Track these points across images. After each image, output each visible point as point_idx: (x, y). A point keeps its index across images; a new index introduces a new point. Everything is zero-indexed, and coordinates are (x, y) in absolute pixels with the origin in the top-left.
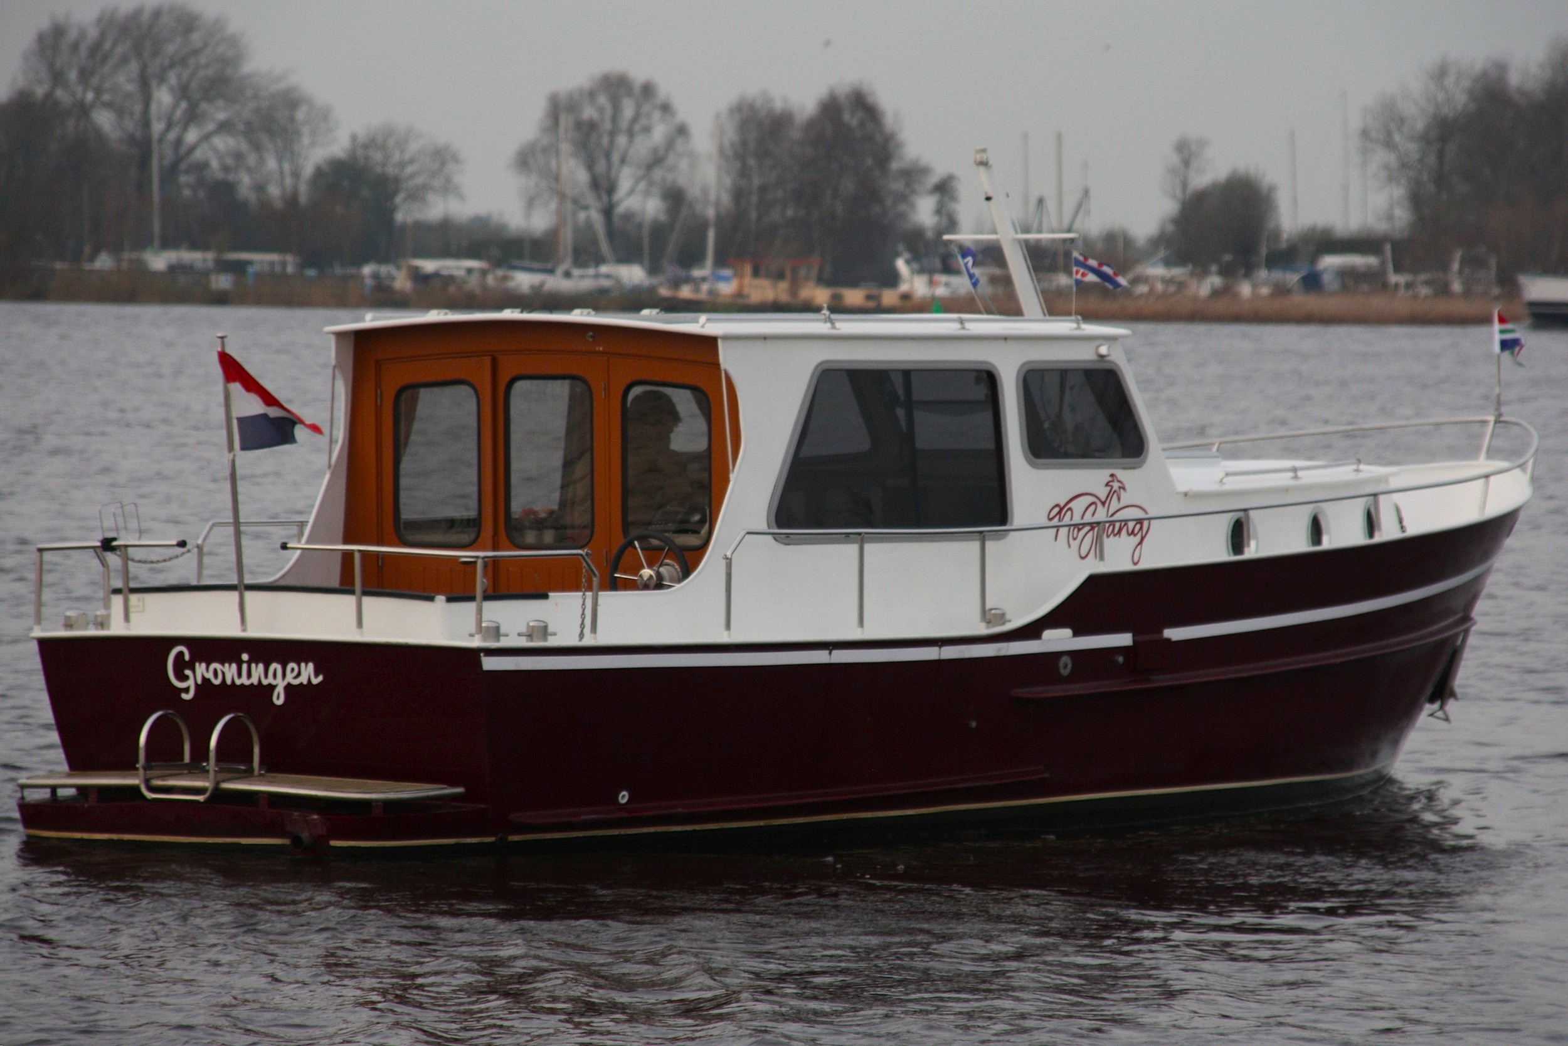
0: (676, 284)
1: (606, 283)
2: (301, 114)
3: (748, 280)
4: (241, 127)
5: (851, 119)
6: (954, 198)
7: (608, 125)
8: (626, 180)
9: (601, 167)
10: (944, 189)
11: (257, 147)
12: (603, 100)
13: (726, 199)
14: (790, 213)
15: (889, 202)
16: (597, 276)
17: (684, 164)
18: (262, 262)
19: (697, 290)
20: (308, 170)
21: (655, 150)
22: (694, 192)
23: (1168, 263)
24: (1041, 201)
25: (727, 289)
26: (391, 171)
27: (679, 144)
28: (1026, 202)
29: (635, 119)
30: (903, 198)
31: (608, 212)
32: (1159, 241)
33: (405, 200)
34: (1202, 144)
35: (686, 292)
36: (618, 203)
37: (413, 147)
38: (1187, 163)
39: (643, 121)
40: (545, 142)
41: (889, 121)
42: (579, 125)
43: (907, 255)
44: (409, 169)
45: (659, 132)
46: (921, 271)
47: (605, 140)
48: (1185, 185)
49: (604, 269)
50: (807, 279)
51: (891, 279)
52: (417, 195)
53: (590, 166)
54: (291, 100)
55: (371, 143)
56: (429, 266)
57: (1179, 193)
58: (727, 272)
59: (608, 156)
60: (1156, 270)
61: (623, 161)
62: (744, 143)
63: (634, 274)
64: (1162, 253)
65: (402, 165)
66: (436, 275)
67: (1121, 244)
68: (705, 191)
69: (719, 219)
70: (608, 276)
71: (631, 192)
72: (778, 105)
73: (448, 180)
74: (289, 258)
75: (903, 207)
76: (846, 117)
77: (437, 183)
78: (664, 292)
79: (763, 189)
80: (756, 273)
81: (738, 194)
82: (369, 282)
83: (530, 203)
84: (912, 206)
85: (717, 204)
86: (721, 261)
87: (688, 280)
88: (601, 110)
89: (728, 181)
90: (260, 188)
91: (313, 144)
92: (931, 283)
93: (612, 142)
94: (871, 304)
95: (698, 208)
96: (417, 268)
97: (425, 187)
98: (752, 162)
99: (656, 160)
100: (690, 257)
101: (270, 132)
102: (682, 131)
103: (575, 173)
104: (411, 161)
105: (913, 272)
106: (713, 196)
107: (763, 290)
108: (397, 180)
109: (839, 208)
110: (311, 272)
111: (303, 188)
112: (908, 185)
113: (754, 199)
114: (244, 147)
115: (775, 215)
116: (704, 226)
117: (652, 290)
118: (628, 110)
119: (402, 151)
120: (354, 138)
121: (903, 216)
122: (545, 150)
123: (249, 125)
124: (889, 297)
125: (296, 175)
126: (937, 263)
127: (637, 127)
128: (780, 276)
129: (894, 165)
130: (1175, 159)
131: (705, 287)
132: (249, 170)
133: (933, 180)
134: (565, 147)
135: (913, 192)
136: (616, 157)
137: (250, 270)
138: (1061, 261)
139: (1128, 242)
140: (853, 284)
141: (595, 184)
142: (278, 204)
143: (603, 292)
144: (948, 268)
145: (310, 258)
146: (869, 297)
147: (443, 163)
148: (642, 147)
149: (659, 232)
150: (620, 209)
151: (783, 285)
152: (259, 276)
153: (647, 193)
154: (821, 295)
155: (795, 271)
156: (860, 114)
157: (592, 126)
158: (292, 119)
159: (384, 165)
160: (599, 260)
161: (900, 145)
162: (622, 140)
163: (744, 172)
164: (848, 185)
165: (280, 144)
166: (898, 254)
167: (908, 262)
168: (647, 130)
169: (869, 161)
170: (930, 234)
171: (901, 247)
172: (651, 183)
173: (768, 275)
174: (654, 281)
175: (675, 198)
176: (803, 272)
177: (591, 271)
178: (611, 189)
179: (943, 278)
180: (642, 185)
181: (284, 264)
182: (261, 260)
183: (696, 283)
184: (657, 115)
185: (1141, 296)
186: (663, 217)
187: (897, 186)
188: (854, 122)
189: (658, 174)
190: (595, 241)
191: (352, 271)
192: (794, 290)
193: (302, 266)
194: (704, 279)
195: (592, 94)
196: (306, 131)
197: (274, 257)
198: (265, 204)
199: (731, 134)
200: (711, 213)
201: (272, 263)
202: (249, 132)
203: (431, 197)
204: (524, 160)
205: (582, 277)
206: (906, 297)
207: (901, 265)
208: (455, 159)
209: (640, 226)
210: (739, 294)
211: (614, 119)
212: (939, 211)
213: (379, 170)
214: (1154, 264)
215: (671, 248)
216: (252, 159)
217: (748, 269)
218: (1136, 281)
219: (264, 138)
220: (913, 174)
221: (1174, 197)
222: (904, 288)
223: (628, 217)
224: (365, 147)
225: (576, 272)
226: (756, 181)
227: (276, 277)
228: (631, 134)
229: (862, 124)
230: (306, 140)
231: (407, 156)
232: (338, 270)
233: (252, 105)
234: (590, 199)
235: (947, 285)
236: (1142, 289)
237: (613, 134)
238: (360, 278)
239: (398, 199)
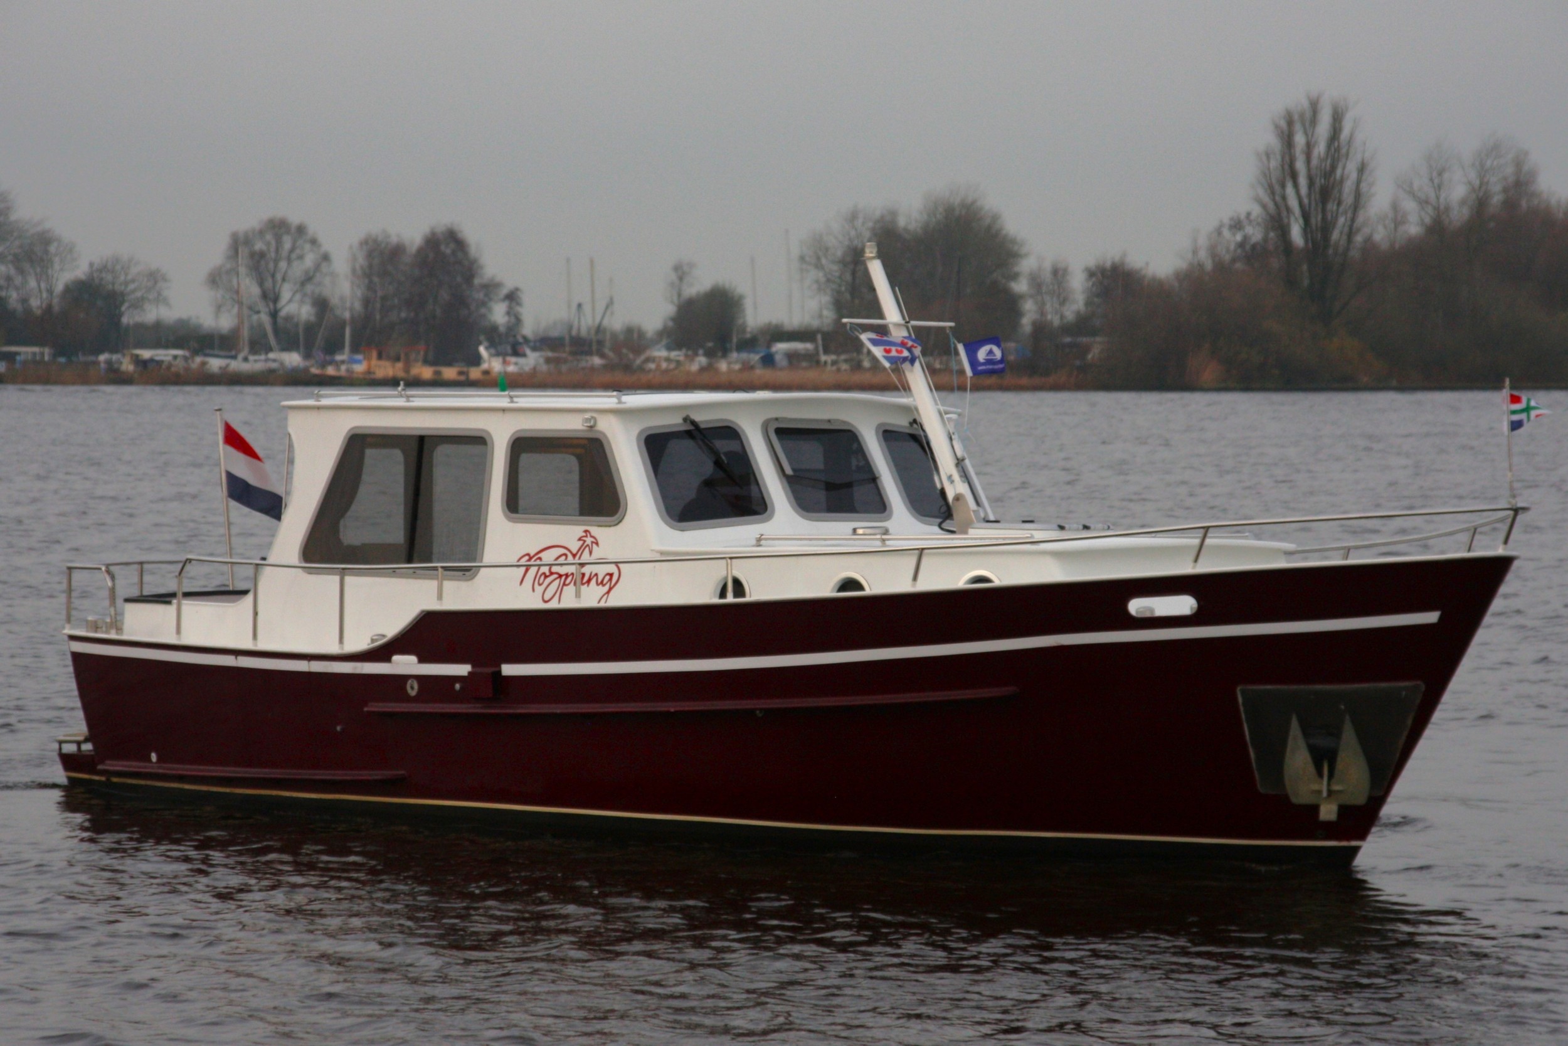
0: (323, 365)
1: (274, 365)
2: (52, 249)
3: (374, 362)
4: (10, 258)
5: (447, 250)
6: (519, 304)
7: (273, 255)
8: (286, 293)
9: (269, 284)
10: (512, 297)
11: (21, 271)
12: (269, 237)
13: (358, 306)
14: (403, 315)
15: (473, 307)
16: (267, 360)
17: (327, 281)
18: (27, 353)
19: (338, 369)
20: (59, 287)
21: (307, 272)
22: (335, 301)
23: (669, 348)
24: (580, 306)
25: (360, 368)
26: (118, 288)
27: (324, 267)
28: (569, 307)
29: (292, 250)
30: (484, 304)
31: (274, 315)
32: (663, 333)
33: (129, 307)
34: (692, 265)
35: (330, 371)
36: (280, 310)
37: (134, 271)
38: (681, 279)
39: (298, 251)
40: (228, 266)
41: (473, 251)
42: (252, 255)
43: (486, 343)
44: (131, 287)
45: (310, 260)
46: (498, 354)
47: (271, 265)
48: (679, 295)
49: (271, 355)
50: (416, 361)
51: (477, 360)
52: (137, 305)
53: (261, 284)
54: (45, 239)
55: (104, 268)
56: (146, 354)
57: (675, 299)
58: (359, 357)
59: (273, 276)
60: (660, 353)
61: (284, 280)
62: (370, 266)
63: (293, 359)
64: (664, 342)
65: (126, 283)
66: (151, 360)
67: (635, 336)
68: (342, 299)
69: (352, 318)
70: (274, 361)
71: (290, 301)
72: (394, 240)
73: (159, 294)
74: (47, 350)
75: (483, 311)
76: (443, 248)
77: (151, 296)
78: (314, 370)
79: (384, 298)
80: (380, 357)
81: (367, 302)
82: (103, 365)
83: (219, 308)
84: (490, 310)
85: (351, 309)
86: (355, 349)
87: (331, 363)
88: (268, 244)
89: (359, 293)
90: (24, 301)
91: (62, 270)
92: (505, 362)
93: (276, 266)
94: (462, 378)
95: (338, 312)
96: (137, 356)
97: (143, 299)
98: (376, 279)
99: (308, 279)
100: (333, 346)
101: (31, 261)
102: (326, 258)
103: (251, 289)
104: (133, 281)
105: (491, 355)
106: (348, 305)
107: (385, 369)
108: (122, 294)
109: (438, 312)
110: (62, 360)
111: (55, 301)
112: (486, 295)
113: (378, 305)
114: (12, 271)
115: (393, 316)
116: (342, 325)
117: (306, 370)
118: (287, 244)
119: (126, 275)
120: (91, 265)
121: (484, 316)
122: (228, 272)
123: (15, 255)
124: (475, 373)
125: (50, 291)
126: (509, 349)
127: (294, 256)
128: (398, 359)
129: (477, 281)
130: (673, 277)
131: (343, 368)
132: (17, 288)
133: (504, 291)
134: (242, 270)
135: (490, 299)
136: (279, 277)
137: (18, 358)
138: (594, 347)
139: (641, 334)
140: (449, 364)
141: (265, 296)
142: (39, 312)
143: (272, 371)
144: (516, 353)
145: (61, 350)
146: (460, 373)
147: (156, 282)
148: (297, 270)
149: (311, 329)
150: (283, 313)
151: (400, 365)
152: (25, 362)
153: (302, 302)
154: (427, 373)
155: (407, 355)
156: (452, 246)
157: (262, 255)
158: (46, 252)
159: (113, 284)
160: (270, 349)
161: (481, 267)
162: (283, 265)
163: (370, 287)
164: (445, 295)
165: (38, 270)
166: (480, 343)
167: (487, 348)
168: (301, 257)
169: (459, 279)
170: (502, 329)
171: (482, 338)
172: (305, 295)
173: (389, 358)
174: (307, 363)
175: (322, 305)
176: (413, 356)
177: (263, 357)
178: (276, 299)
179: (513, 359)
180: (298, 297)
181: (42, 354)
182: (26, 352)
183: (337, 364)
184: (308, 246)
185: (650, 371)
186: (313, 318)
187: (480, 296)
188: (448, 251)
189: (309, 288)
190: (265, 335)
191: (91, 358)
192: (407, 369)
193: (55, 356)
194: (343, 362)
195: (261, 233)
196: (57, 259)
197: (36, 349)
198: (28, 311)
199: (361, 260)
200: (347, 315)
201: (34, 354)
202: (17, 261)
203: (147, 306)
204: (214, 280)
205: (256, 361)
206: (486, 372)
207: (482, 350)
208: (164, 279)
209: (297, 325)
210: (369, 372)
211: (277, 251)
212: (508, 313)
213: (110, 287)
214: (659, 350)
215: (319, 341)
216: (18, 280)
217: (374, 354)
218: (648, 360)
219: (26, 266)
220: (491, 287)
221: (672, 302)
222: (485, 366)
223: (288, 318)
224: (100, 271)
225: (251, 358)
226: (380, 294)
227: (37, 362)
228: (289, 260)
229: (454, 253)
230: (57, 266)
231: (129, 277)
232: (82, 358)
233: (17, 243)
234: (261, 306)
235: (516, 364)
236: (652, 366)
237: (276, 261)
238: (97, 363)
239: (123, 308)
